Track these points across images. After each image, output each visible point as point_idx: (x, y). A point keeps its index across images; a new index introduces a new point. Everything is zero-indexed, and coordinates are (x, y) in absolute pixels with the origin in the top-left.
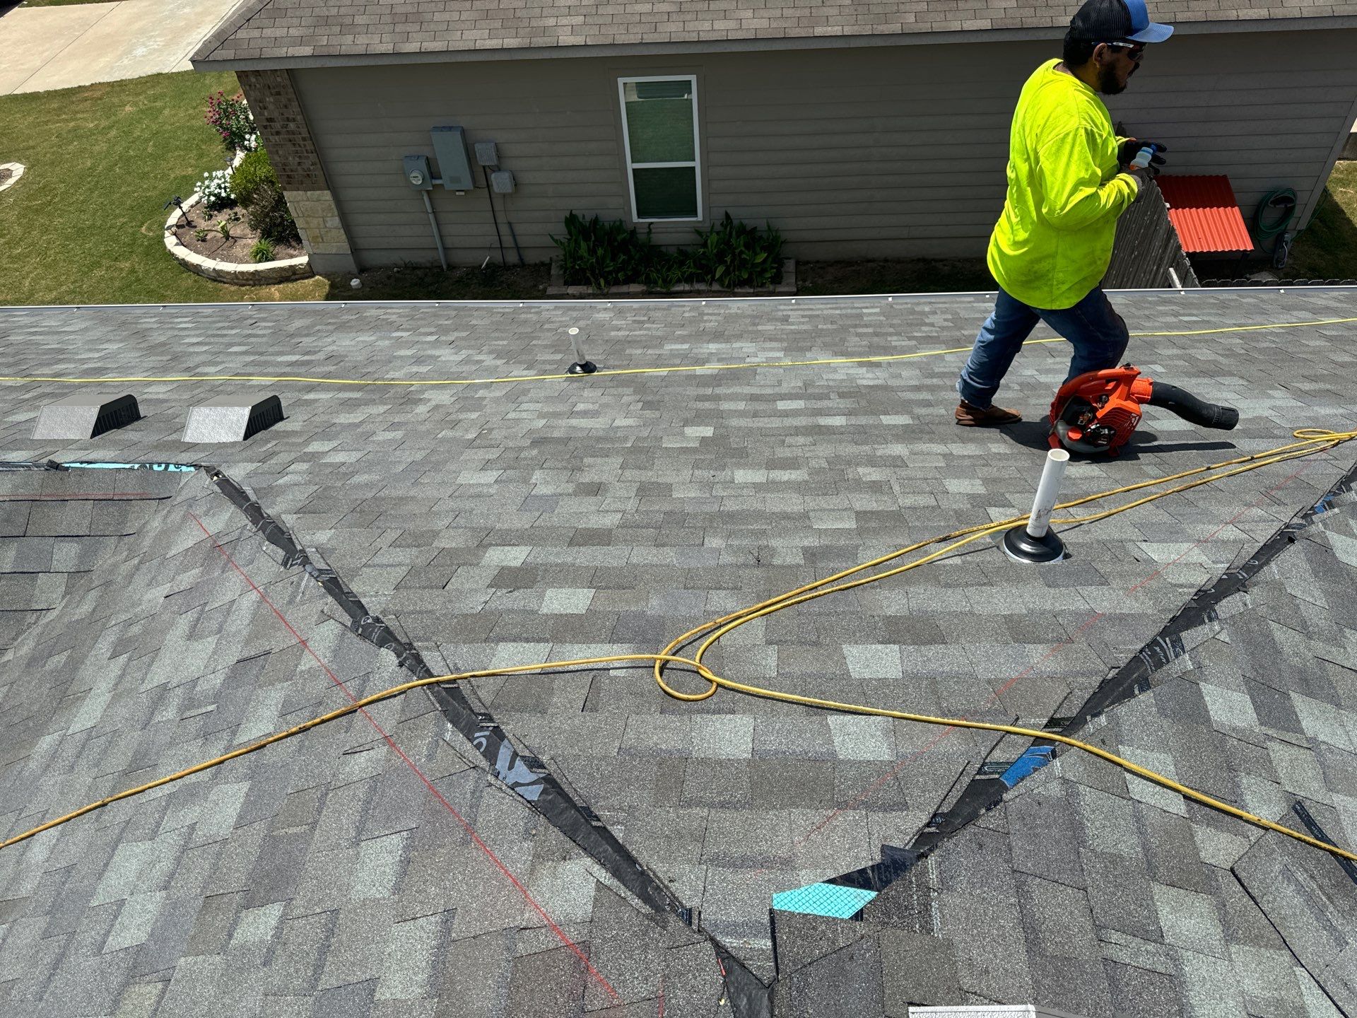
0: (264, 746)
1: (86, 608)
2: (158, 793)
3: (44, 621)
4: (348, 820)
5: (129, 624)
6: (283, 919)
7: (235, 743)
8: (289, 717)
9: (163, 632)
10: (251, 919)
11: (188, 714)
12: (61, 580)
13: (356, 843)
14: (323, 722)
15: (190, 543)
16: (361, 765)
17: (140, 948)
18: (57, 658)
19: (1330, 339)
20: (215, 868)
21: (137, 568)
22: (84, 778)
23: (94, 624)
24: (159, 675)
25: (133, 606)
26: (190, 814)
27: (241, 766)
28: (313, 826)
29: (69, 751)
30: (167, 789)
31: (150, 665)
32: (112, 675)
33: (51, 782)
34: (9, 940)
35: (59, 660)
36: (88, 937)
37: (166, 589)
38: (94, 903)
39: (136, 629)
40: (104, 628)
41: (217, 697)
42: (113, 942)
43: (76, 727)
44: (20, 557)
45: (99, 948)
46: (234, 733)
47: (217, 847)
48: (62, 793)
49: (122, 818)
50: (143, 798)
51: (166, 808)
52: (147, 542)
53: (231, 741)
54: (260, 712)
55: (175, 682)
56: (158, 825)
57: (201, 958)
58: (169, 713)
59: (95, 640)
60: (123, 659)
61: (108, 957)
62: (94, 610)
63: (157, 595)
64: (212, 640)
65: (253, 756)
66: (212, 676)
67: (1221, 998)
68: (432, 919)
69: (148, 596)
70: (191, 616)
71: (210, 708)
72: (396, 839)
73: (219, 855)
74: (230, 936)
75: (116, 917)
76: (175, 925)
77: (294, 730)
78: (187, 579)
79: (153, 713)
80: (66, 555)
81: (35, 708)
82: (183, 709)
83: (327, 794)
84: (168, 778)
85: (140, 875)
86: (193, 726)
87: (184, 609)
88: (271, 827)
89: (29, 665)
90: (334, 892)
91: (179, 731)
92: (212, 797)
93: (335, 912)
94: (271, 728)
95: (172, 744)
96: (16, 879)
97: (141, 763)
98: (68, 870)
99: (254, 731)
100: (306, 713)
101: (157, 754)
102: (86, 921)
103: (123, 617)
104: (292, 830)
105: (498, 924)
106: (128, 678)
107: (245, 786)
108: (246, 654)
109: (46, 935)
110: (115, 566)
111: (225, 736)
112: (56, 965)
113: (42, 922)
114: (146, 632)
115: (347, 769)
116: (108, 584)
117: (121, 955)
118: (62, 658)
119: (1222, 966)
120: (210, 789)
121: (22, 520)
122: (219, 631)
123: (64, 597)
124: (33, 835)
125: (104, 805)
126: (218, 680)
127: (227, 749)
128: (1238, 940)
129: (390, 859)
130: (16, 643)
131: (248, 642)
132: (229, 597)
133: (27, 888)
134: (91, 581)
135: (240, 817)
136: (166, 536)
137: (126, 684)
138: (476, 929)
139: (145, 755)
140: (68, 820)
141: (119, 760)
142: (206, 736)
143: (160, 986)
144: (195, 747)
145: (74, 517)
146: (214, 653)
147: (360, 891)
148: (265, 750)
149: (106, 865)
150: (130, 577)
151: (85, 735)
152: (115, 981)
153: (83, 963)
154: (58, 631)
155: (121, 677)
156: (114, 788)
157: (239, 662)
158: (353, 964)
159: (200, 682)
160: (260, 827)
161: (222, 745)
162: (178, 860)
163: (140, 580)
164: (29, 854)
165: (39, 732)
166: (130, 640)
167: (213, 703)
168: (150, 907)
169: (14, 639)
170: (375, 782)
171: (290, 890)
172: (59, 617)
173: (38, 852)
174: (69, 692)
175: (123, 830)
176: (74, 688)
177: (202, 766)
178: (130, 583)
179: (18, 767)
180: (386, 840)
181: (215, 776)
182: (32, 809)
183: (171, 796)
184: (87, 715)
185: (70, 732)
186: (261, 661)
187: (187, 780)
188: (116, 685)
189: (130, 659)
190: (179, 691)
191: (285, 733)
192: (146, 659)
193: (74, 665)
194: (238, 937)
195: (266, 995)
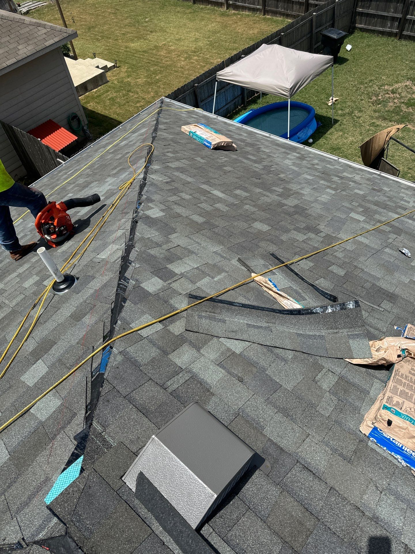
19: (112, 153)
67: (208, 368)
119: (202, 359)
128: (201, 348)
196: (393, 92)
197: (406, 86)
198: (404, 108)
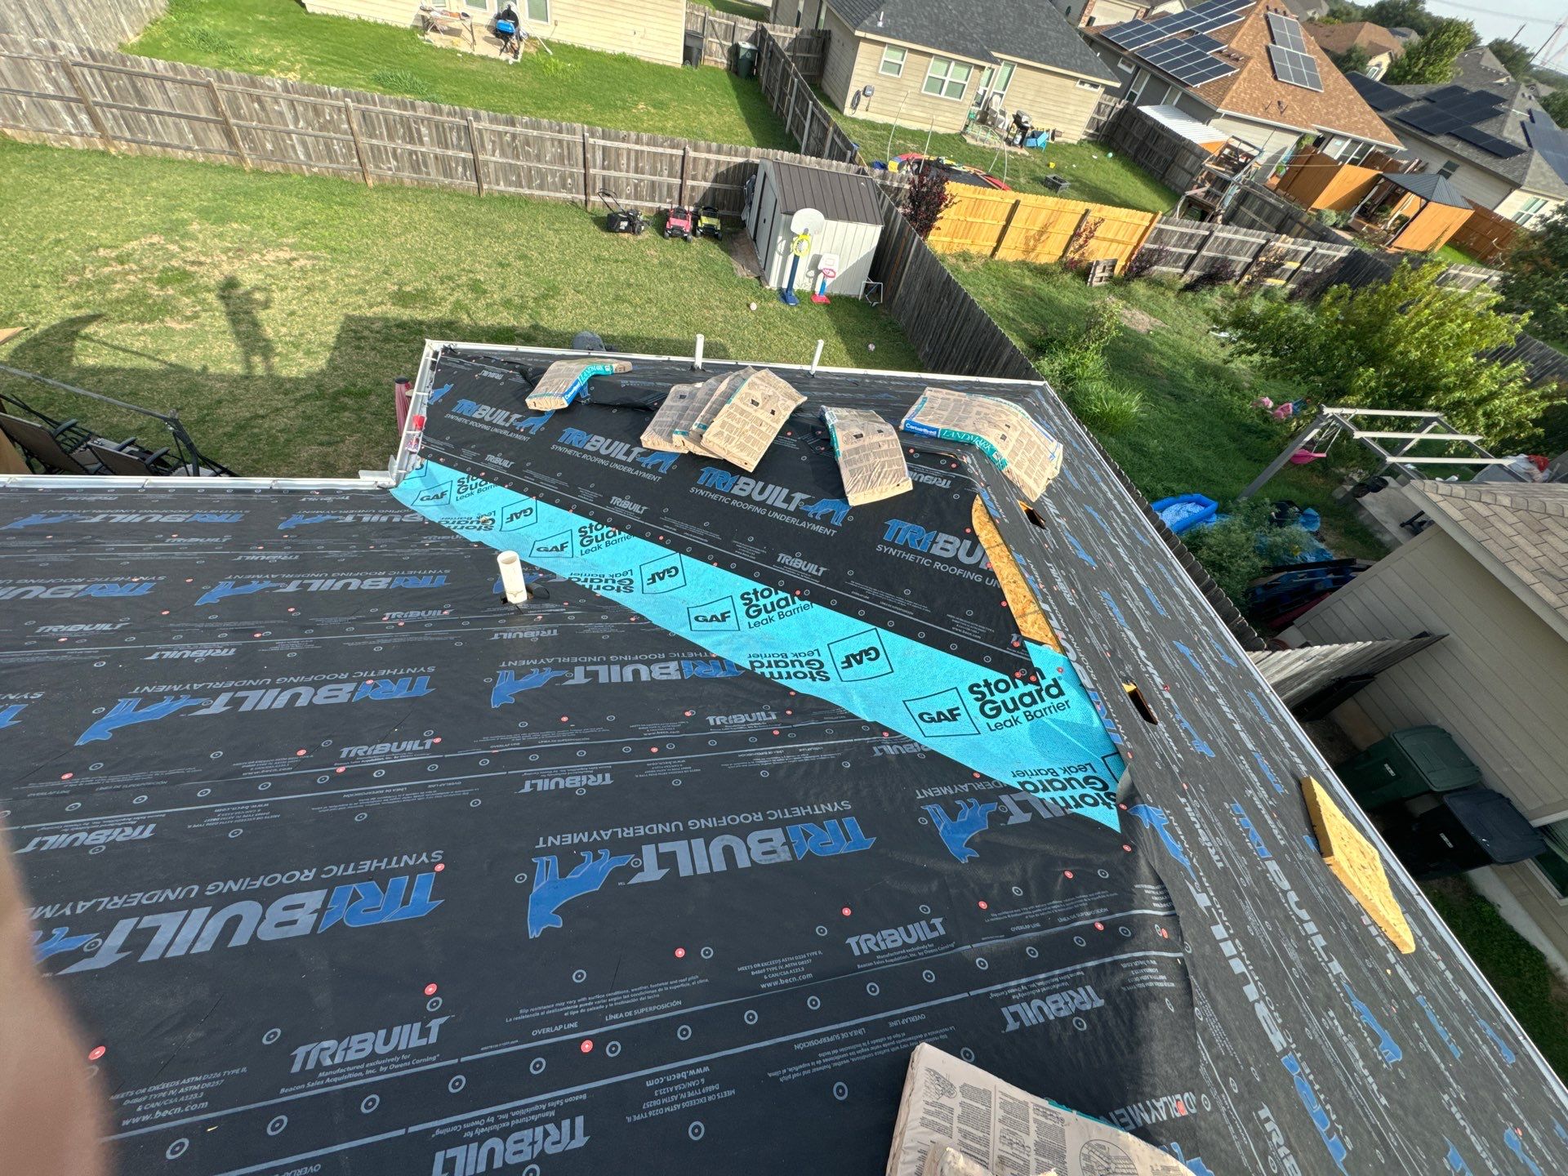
196: (121, 260)
197: (152, 245)
198: (155, 291)
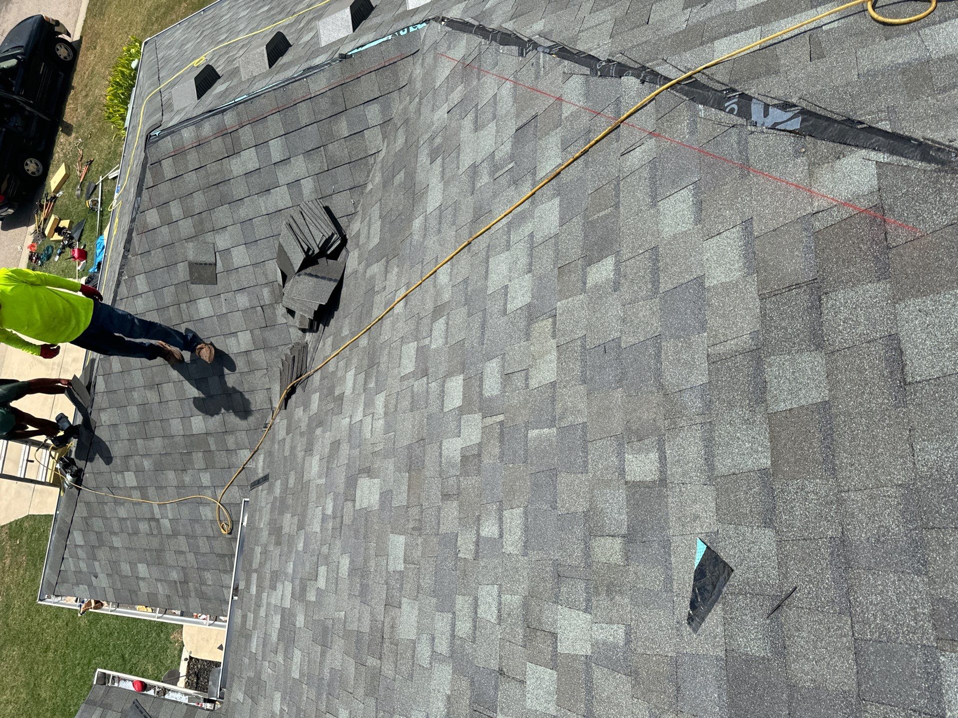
0: (559, 173)
1: (400, 141)
2: (500, 225)
3: (379, 159)
4: (642, 194)
5: (431, 139)
6: (617, 264)
7: (538, 179)
8: (569, 149)
9: (457, 134)
10: (594, 270)
11: (497, 175)
12: (377, 130)
13: (654, 204)
14: (597, 142)
15: (447, 72)
16: (638, 157)
17: (529, 306)
18: (398, 177)
20: (557, 252)
21: (420, 103)
22: (450, 233)
23: (411, 147)
24: (466, 161)
25: (429, 127)
26: (527, 228)
27: (549, 190)
28: (617, 206)
29: (433, 223)
30: (504, 221)
31: (458, 157)
32: (437, 172)
33: (431, 242)
34: (450, 323)
35: (400, 177)
36: (495, 308)
37: (446, 108)
38: (489, 292)
39: (438, 140)
40: (418, 147)
41: (512, 157)
42: (510, 307)
43: (430, 210)
44: (350, 124)
45: (504, 312)
46: (534, 174)
47: (553, 240)
48: (441, 245)
49: (483, 245)
50: (492, 231)
51: (509, 232)
52: (418, 85)
53: (534, 179)
54: (547, 154)
55: (479, 160)
56: (508, 241)
57: (570, 299)
58: (484, 179)
59: (416, 157)
60: (439, 161)
61: (512, 315)
62: (406, 140)
63: (441, 114)
64: (492, 126)
65: (554, 182)
66: (503, 146)
68: (734, 230)
69: (436, 117)
70: (471, 116)
71: (510, 166)
72: (684, 192)
73: (556, 244)
74: (585, 283)
75: (506, 295)
76: (545, 288)
77: (577, 155)
78: (456, 96)
79: (474, 184)
80: (373, 113)
81: (401, 208)
82: (492, 173)
83: (618, 184)
84: (503, 215)
85: (510, 271)
86: (503, 181)
87: (463, 115)
88: (585, 217)
89: (384, 186)
90: (649, 237)
91: (496, 187)
92: (537, 213)
93: (656, 248)
94: (560, 161)
95: (495, 195)
96: (438, 294)
97: (480, 214)
98: (466, 281)
99: (547, 168)
100: (581, 141)
101: (488, 204)
102: (489, 302)
103: (426, 137)
104: (601, 214)
105: (792, 217)
106: (447, 170)
107: (557, 201)
108: (520, 124)
109: (470, 315)
110: (405, 109)
111: (529, 177)
112: (483, 326)
113: (464, 310)
114: (446, 139)
115: (628, 163)
116: (406, 121)
117: (519, 312)
118: (402, 174)
120: (533, 211)
121: (340, 100)
122: (494, 117)
123: (383, 141)
124: (436, 271)
125: (469, 243)
126: (507, 148)
127: (534, 185)
129: (684, 206)
130: (370, 178)
131: (518, 116)
132: (491, 94)
133: (446, 297)
134: (395, 124)
135: (561, 219)
136: (429, 75)
137: (448, 174)
138: (773, 225)
139: (481, 208)
140: (452, 257)
141: (465, 217)
142: (515, 182)
143: (550, 320)
144: (511, 191)
145: (368, 87)
146: (497, 132)
147: (667, 232)
148: (561, 175)
149: (487, 272)
150: (418, 111)
151: (438, 212)
152: (522, 324)
153: (497, 322)
154: (391, 161)
155: (443, 172)
156: (471, 233)
157: (517, 130)
158: (682, 273)
159: (496, 153)
160: (578, 221)
161: (529, 183)
162: (531, 255)
163: (426, 111)
164: (439, 281)
165: (410, 220)
166: (438, 148)
167: (511, 162)
168: (525, 284)
169: (368, 176)
170: (653, 164)
171: (616, 247)
172: (388, 153)
173: (443, 277)
174: (416, 192)
175: (487, 252)
176: (418, 188)
177: (522, 200)
178: (420, 114)
179: (408, 241)
180: (678, 196)
181: (532, 203)
182: (427, 258)
183: (509, 224)
184: (434, 199)
185: (428, 213)
186: (533, 123)
187: (515, 212)
188: (442, 177)
189: (443, 159)
190: (485, 164)
191: (572, 160)
192: (454, 155)
193: (411, 175)
194: (590, 282)
195: (624, 305)
